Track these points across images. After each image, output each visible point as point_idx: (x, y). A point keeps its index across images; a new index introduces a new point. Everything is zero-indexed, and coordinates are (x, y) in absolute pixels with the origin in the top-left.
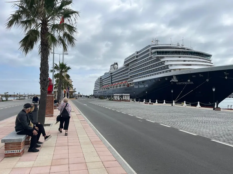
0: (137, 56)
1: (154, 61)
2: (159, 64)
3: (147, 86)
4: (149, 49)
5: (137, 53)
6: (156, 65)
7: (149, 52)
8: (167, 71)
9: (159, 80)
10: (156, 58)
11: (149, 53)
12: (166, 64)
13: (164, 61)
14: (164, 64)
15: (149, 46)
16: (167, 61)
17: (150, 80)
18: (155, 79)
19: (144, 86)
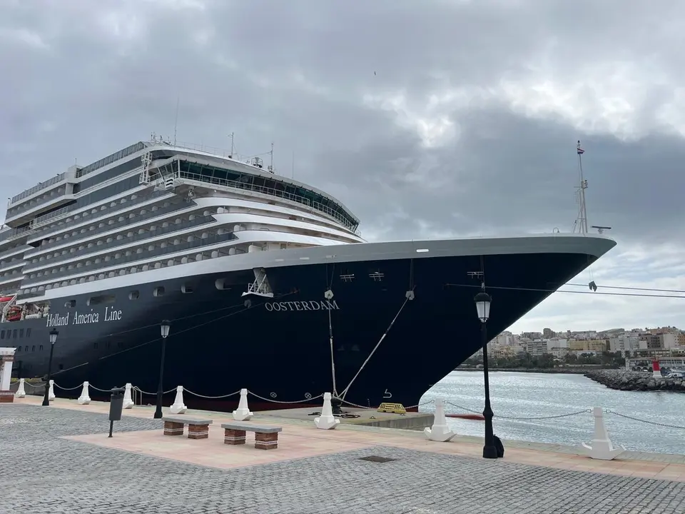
0: (76, 188)
1: (161, 208)
2: (185, 221)
3: (116, 316)
4: (140, 158)
5: (80, 172)
6: (172, 224)
7: (140, 170)
8: (224, 252)
9: (183, 291)
10: (172, 195)
11: (140, 174)
12: (222, 218)
13: (214, 209)
14: (214, 220)
15: (141, 146)
16: (227, 208)
17: (136, 290)
18: (160, 286)
19: (102, 318)
